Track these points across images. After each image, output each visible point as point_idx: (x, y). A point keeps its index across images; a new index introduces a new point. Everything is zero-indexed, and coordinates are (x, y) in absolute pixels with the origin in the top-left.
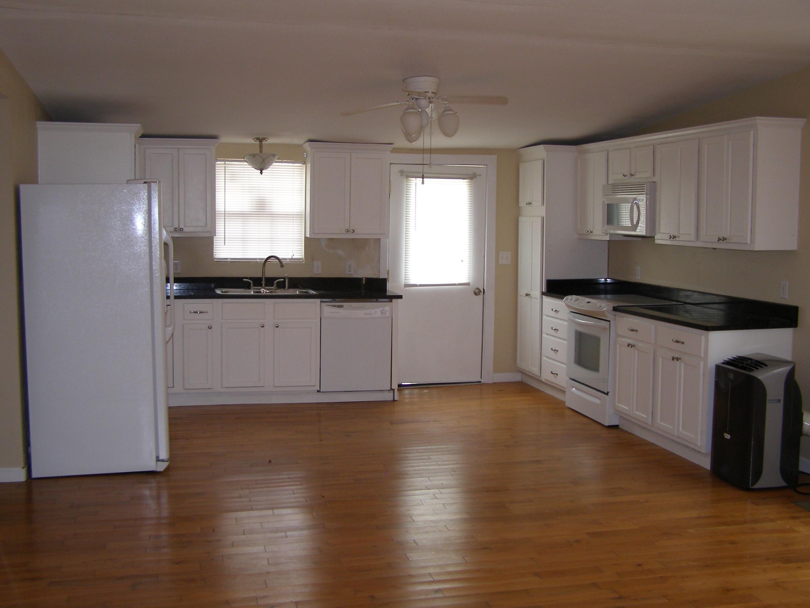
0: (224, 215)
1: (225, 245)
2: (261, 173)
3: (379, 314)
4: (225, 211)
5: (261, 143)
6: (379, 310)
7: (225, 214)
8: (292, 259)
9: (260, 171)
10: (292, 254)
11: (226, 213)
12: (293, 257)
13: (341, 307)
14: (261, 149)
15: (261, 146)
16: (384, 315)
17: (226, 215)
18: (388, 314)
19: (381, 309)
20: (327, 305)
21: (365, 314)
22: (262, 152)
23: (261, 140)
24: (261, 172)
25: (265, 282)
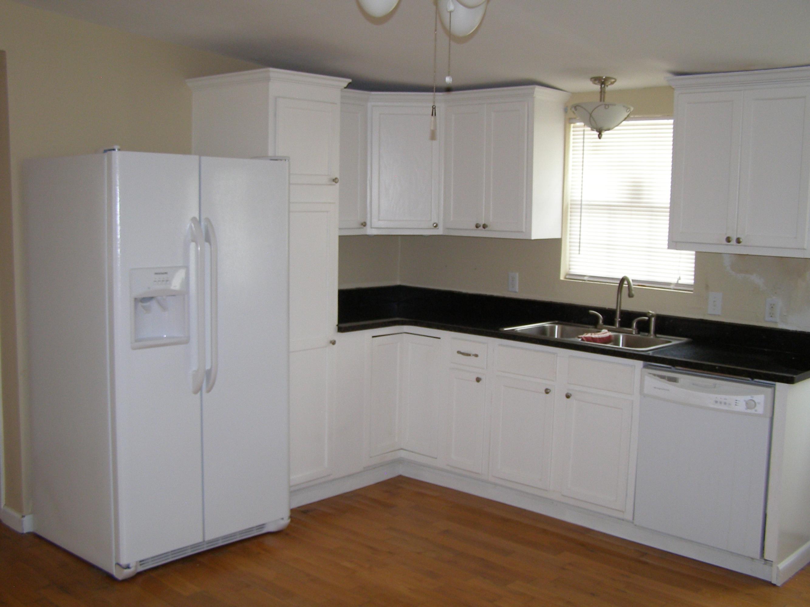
0: (579, 206)
1: (579, 253)
2: (600, 137)
3: (741, 407)
4: (581, 201)
5: (603, 86)
6: (742, 400)
7: (581, 205)
8: (677, 284)
9: (598, 133)
10: (678, 277)
11: (583, 203)
12: (680, 282)
13: (673, 380)
14: (603, 96)
15: (602, 92)
16: (753, 411)
17: (583, 207)
18: (760, 409)
19: (748, 398)
20: (651, 374)
21: (716, 402)
22: (604, 101)
23: (602, 82)
24: (599, 135)
25: (620, 320)
